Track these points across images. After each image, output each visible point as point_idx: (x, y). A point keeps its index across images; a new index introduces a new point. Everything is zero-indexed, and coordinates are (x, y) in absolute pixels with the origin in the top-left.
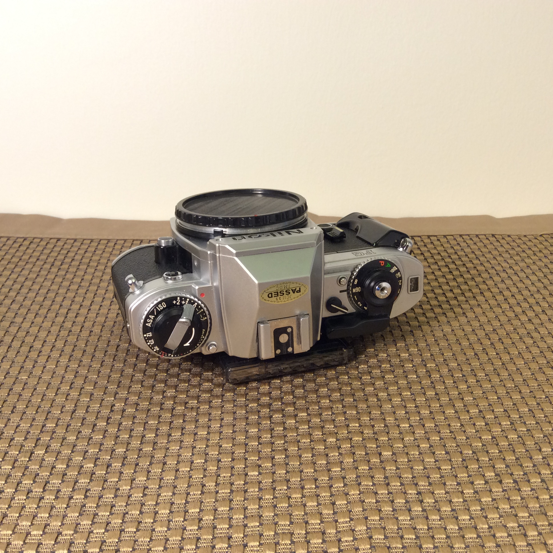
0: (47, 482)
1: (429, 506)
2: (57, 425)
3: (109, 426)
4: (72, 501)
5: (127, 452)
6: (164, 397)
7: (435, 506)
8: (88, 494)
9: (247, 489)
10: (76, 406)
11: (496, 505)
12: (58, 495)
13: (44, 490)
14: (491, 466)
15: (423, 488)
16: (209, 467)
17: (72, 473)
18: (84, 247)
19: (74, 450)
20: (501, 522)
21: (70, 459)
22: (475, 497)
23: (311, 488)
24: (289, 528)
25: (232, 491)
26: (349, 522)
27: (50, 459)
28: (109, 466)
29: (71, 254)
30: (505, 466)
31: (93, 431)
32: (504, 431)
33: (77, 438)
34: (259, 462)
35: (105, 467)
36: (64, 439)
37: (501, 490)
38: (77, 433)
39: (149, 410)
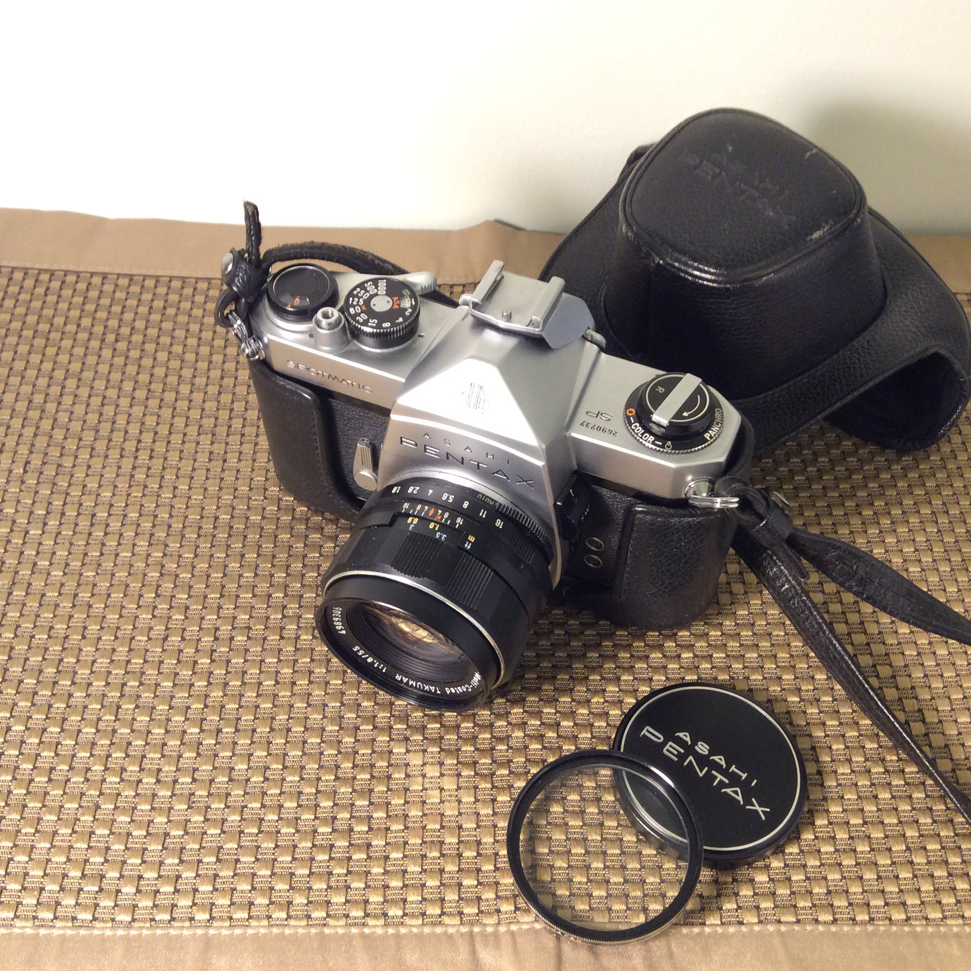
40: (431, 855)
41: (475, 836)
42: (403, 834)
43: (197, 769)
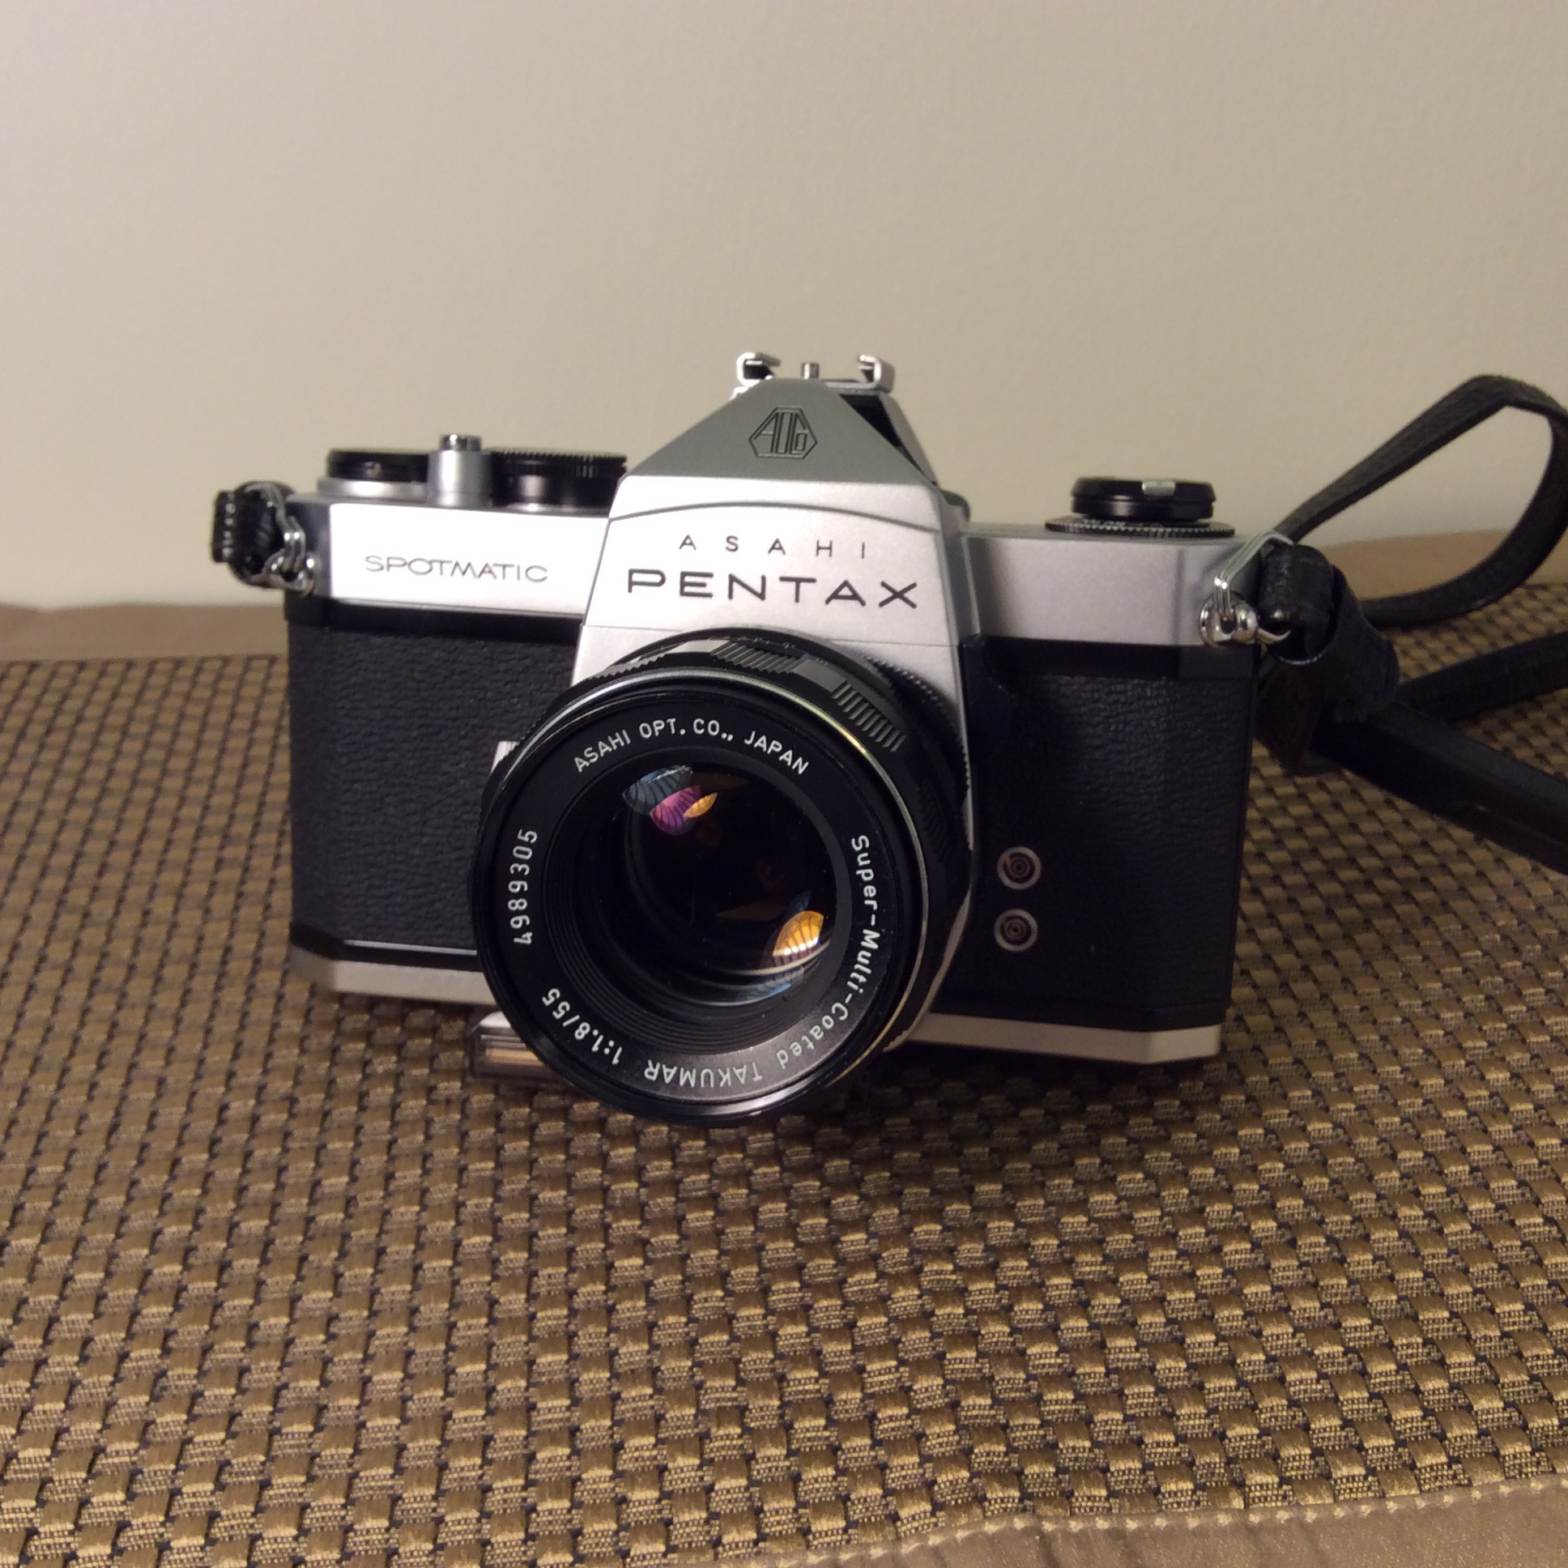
0: (53, 1321)
1: (1106, 1315)
2: (68, 1168)
3: (217, 1161)
4: (128, 1365)
5: (273, 1228)
6: (366, 1077)
7: (1123, 1314)
8: (172, 1344)
9: (614, 1305)
10: (118, 1114)
11: (1282, 1302)
12: (87, 1352)
13: (47, 1342)
14: (1266, 1205)
15: (1087, 1269)
16: (505, 1253)
17: (122, 1294)
18: (109, 682)
19: (123, 1229)
20: (1299, 1344)
21: (112, 1257)
22: (1228, 1285)
23: (788, 1291)
24: (735, 1395)
25: (573, 1313)
26: (897, 1368)
27: (55, 1260)
28: (224, 1266)
29: (72, 705)
30: (1301, 1202)
31: (173, 1177)
32: (1296, 1113)
33: (129, 1199)
34: (645, 1233)
35: (214, 1271)
36: (92, 1203)
37: (1296, 1263)
38: (126, 1185)
39: (326, 1114)
40: (721, 1432)
41: (818, 1391)
42: (651, 1403)
43: (175, 1332)
